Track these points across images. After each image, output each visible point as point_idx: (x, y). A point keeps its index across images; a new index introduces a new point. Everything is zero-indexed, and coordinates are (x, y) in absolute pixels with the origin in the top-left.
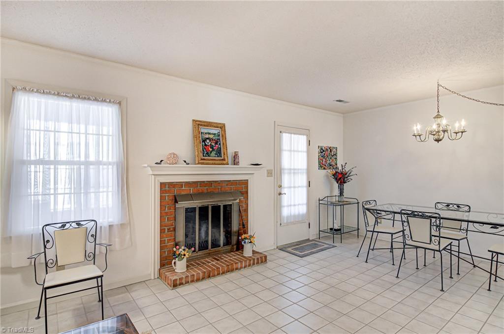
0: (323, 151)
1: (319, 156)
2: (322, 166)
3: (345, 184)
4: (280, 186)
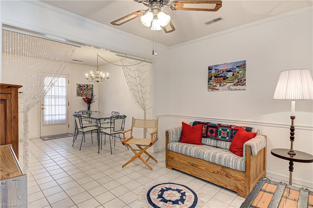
0: (81, 87)
1: (77, 89)
2: (79, 94)
3: (91, 104)
4: (43, 105)
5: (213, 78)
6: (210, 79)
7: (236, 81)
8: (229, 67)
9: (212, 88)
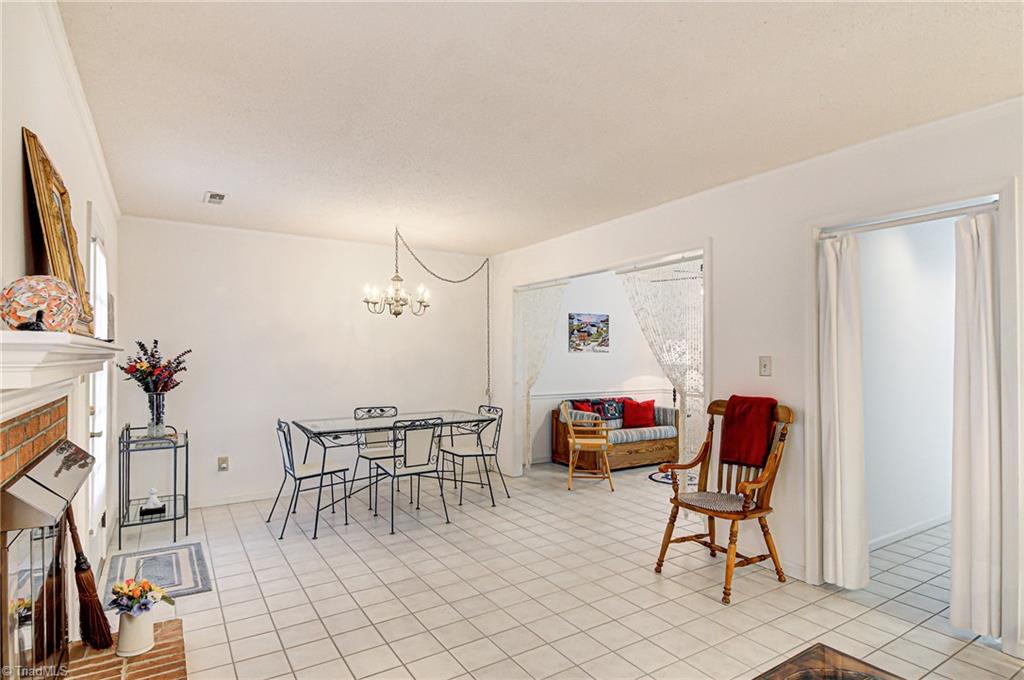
5: (576, 332)
6: (571, 333)
7: (600, 340)
8: (593, 320)
9: (573, 347)
